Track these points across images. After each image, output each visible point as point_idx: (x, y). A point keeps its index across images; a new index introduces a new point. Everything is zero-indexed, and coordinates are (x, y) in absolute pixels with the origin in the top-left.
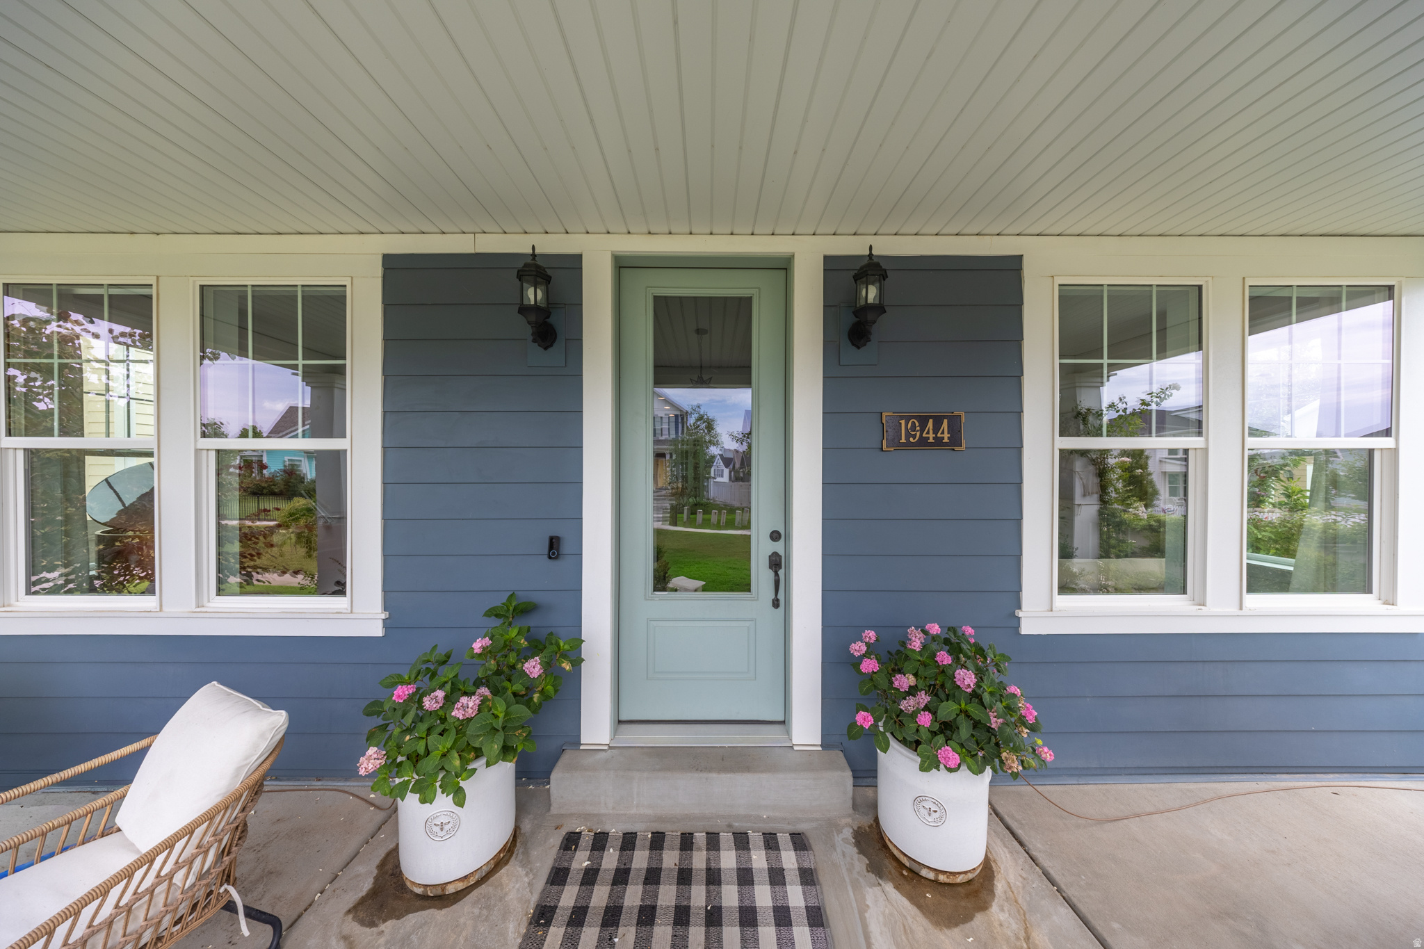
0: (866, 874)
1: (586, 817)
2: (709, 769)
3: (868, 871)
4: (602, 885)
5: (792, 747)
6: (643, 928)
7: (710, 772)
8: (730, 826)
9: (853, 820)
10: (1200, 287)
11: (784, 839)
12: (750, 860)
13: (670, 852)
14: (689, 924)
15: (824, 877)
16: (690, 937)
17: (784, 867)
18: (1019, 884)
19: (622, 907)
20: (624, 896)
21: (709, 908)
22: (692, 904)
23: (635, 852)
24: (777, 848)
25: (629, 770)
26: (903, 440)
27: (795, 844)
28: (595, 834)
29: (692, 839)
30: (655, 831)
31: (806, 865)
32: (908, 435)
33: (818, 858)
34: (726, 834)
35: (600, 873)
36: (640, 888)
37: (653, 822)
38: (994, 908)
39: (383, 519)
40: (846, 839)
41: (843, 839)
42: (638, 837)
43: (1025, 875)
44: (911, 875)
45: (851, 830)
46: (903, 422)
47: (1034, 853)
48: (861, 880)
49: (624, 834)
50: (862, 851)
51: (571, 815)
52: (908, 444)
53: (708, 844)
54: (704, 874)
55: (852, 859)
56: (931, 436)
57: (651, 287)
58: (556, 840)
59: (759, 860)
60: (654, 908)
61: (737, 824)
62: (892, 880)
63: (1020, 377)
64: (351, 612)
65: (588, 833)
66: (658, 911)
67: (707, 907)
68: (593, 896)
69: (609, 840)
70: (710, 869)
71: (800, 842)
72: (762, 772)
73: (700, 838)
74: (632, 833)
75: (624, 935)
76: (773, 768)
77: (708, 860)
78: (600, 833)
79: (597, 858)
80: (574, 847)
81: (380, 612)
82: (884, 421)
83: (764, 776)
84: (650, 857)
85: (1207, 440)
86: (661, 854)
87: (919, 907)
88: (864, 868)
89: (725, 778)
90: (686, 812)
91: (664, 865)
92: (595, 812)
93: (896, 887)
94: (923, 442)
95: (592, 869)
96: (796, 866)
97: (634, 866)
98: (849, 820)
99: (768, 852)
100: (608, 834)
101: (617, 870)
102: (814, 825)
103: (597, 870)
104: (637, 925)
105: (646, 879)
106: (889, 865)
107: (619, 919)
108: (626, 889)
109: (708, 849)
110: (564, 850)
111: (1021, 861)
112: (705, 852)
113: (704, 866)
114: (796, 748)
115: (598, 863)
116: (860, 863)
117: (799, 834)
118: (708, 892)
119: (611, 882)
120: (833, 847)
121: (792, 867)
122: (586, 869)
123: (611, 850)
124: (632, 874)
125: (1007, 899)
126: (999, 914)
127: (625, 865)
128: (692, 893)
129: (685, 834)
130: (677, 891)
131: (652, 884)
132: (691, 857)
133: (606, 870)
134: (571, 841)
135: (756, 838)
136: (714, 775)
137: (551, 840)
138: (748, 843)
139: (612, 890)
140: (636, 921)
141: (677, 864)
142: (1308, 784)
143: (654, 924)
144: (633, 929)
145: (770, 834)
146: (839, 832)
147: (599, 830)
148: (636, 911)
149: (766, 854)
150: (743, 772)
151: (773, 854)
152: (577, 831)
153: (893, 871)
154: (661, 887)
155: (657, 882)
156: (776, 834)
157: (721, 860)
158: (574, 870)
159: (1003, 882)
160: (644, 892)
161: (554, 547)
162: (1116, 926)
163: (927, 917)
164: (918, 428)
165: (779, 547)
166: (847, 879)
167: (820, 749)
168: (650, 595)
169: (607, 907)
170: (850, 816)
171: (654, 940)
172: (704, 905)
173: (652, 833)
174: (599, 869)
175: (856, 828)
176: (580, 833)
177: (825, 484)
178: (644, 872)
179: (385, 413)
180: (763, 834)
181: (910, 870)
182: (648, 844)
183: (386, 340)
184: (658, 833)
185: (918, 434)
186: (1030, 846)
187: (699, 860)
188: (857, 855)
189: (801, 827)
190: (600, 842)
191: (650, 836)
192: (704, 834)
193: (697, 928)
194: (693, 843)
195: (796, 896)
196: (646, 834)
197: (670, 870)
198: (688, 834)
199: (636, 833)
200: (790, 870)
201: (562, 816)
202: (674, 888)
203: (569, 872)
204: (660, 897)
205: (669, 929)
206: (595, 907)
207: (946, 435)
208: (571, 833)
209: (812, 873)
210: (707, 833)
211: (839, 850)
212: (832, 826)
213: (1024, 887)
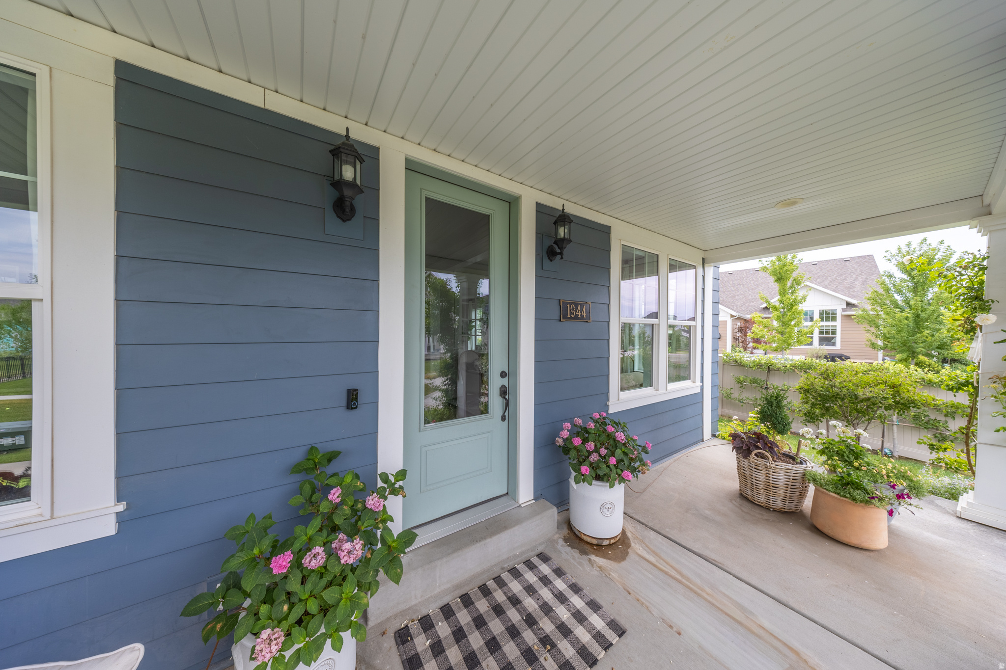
0: (581, 557)
1: (402, 613)
2: (484, 538)
3: (581, 555)
4: (451, 648)
5: (520, 506)
6: (496, 653)
7: (485, 539)
8: (503, 569)
9: (559, 534)
10: (658, 255)
11: (536, 561)
12: (527, 580)
13: (479, 602)
14: (520, 633)
15: (565, 568)
16: (526, 639)
17: (546, 574)
18: (634, 530)
19: (474, 651)
20: (470, 644)
21: (524, 618)
22: (514, 622)
23: (457, 615)
24: (536, 567)
25: (431, 562)
26: (569, 316)
27: (542, 560)
28: (419, 620)
29: (487, 587)
30: (460, 596)
31: (555, 567)
32: (571, 313)
33: (557, 561)
34: (504, 574)
35: (443, 642)
36: (477, 633)
37: (454, 591)
38: (633, 545)
39: (116, 388)
40: (562, 545)
41: (561, 546)
42: (452, 605)
43: (634, 526)
44: (598, 547)
45: (562, 540)
46: (569, 305)
47: (631, 515)
48: (581, 561)
49: (440, 609)
50: (573, 548)
51: (388, 619)
52: (571, 318)
53: (498, 585)
54: (508, 601)
55: (571, 553)
56: (579, 314)
57: (425, 190)
58: (389, 642)
59: (531, 578)
60: (494, 638)
61: (506, 566)
62: (593, 553)
63: (609, 287)
64: (52, 518)
65: (413, 623)
66: (498, 639)
67: (523, 618)
68: (450, 659)
69: (432, 618)
70: (509, 597)
71: (544, 558)
72: (514, 526)
73: (491, 584)
74: (445, 606)
75: (488, 665)
76: (518, 522)
77: (505, 593)
78: (421, 618)
79: (433, 634)
80: (409, 638)
81: (113, 504)
82: (561, 305)
83: (516, 528)
84: (469, 612)
85: (659, 320)
86: (475, 607)
87: (610, 559)
88: (579, 554)
89: (495, 538)
90: (472, 574)
91: (482, 611)
92: (407, 607)
93: (597, 556)
94: (576, 317)
95: (435, 643)
96: (550, 571)
97: (462, 624)
98: (558, 535)
99: (533, 571)
100: (428, 615)
101: (453, 633)
102: (544, 546)
103: (440, 641)
104: (491, 654)
105: (477, 626)
106: (587, 547)
107: (478, 659)
108: (468, 640)
109: (500, 588)
110: (403, 644)
111: (629, 520)
112: (500, 590)
113: (505, 598)
114: (522, 506)
115: (436, 637)
116: (576, 553)
117: (541, 554)
118: (517, 610)
119: (454, 642)
120: (560, 552)
121: (549, 572)
122: (430, 646)
123: (440, 623)
124: (465, 629)
125: (634, 538)
126: (635, 546)
127: (456, 626)
128: (509, 616)
129: (481, 586)
130: (501, 621)
131: (482, 627)
132: (494, 597)
133: (445, 638)
134: (403, 636)
135: (522, 568)
136: (489, 540)
137: (385, 645)
138: (519, 572)
139: (459, 647)
140: (489, 653)
141: (489, 606)
142: (681, 455)
143: (501, 647)
144: (491, 659)
145: (527, 561)
146: (557, 543)
147: (420, 617)
148: (485, 647)
149: (532, 572)
150: (504, 531)
151: (535, 570)
152: (402, 626)
153: (590, 549)
154: (489, 624)
155: (485, 623)
156: (530, 560)
157: (512, 589)
158: (422, 652)
159: (629, 532)
160: (481, 634)
161: (352, 399)
162: (667, 530)
163: (615, 562)
164: (574, 310)
165: (505, 382)
166: (576, 564)
167: (534, 501)
168: (423, 428)
169: (464, 658)
170: (557, 533)
171: (508, 655)
172: (520, 618)
173: (459, 598)
174: (440, 640)
175: (563, 538)
176: (406, 626)
177: (536, 340)
178: (472, 623)
179: (118, 257)
180: (524, 563)
181: (597, 545)
182: (462, 605)
183: (120, 169)
184: (462, 596)
185: (575, 312)
186: (628, 513)
187: (500, 596)
188: (572, 550)
189: (540, 549)
190: (426, 623)
191: (459, 600)
192: (492, 580)
193: (526, 632)
194: (489, 589)
195: (560, 585)
196: (456, 600)
197: (487, 612)
198: (483, 585)
199: (448, 604)
200: (549, 574)
201: (381, 624)
202: (497, 620)
203: (419, 655)
204: (493, 630)
205: (512, 643)
206: (456, 664)
207: (585, 314)
208: (399, 630)
209: (560, 570)
210: (493, 579)
211: (563, 552)
212: (551, 542)
213: (636, 530)
